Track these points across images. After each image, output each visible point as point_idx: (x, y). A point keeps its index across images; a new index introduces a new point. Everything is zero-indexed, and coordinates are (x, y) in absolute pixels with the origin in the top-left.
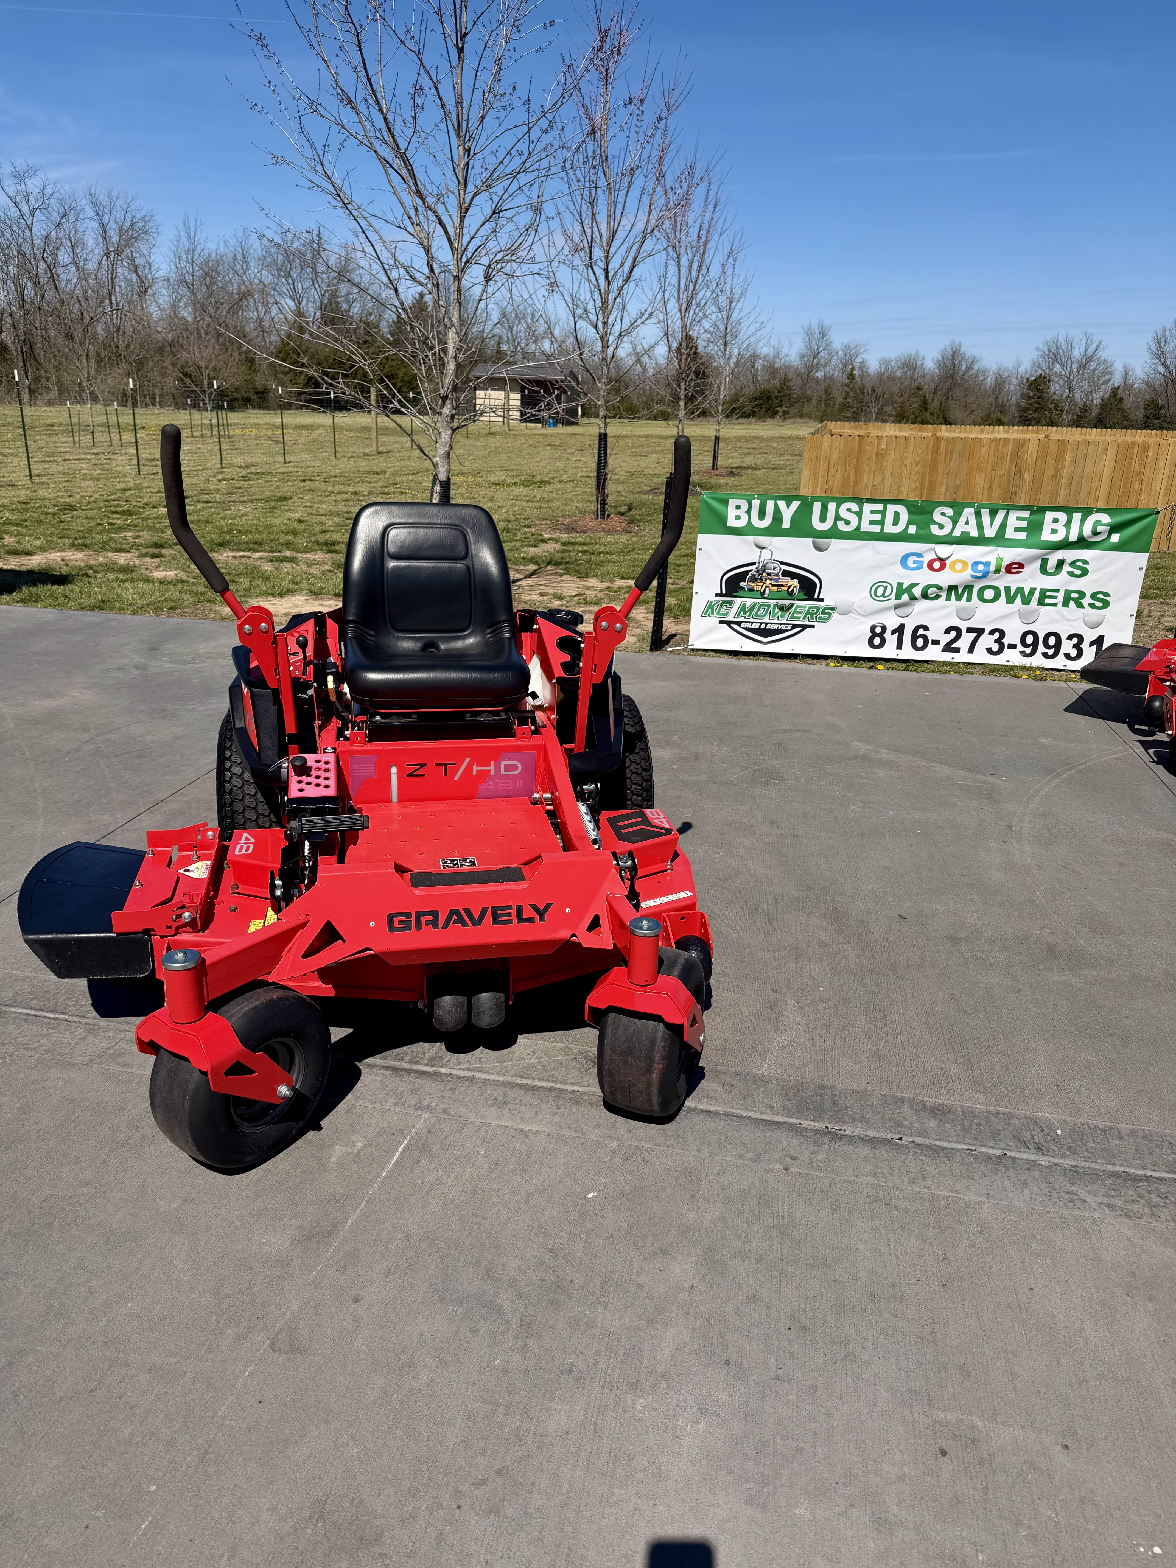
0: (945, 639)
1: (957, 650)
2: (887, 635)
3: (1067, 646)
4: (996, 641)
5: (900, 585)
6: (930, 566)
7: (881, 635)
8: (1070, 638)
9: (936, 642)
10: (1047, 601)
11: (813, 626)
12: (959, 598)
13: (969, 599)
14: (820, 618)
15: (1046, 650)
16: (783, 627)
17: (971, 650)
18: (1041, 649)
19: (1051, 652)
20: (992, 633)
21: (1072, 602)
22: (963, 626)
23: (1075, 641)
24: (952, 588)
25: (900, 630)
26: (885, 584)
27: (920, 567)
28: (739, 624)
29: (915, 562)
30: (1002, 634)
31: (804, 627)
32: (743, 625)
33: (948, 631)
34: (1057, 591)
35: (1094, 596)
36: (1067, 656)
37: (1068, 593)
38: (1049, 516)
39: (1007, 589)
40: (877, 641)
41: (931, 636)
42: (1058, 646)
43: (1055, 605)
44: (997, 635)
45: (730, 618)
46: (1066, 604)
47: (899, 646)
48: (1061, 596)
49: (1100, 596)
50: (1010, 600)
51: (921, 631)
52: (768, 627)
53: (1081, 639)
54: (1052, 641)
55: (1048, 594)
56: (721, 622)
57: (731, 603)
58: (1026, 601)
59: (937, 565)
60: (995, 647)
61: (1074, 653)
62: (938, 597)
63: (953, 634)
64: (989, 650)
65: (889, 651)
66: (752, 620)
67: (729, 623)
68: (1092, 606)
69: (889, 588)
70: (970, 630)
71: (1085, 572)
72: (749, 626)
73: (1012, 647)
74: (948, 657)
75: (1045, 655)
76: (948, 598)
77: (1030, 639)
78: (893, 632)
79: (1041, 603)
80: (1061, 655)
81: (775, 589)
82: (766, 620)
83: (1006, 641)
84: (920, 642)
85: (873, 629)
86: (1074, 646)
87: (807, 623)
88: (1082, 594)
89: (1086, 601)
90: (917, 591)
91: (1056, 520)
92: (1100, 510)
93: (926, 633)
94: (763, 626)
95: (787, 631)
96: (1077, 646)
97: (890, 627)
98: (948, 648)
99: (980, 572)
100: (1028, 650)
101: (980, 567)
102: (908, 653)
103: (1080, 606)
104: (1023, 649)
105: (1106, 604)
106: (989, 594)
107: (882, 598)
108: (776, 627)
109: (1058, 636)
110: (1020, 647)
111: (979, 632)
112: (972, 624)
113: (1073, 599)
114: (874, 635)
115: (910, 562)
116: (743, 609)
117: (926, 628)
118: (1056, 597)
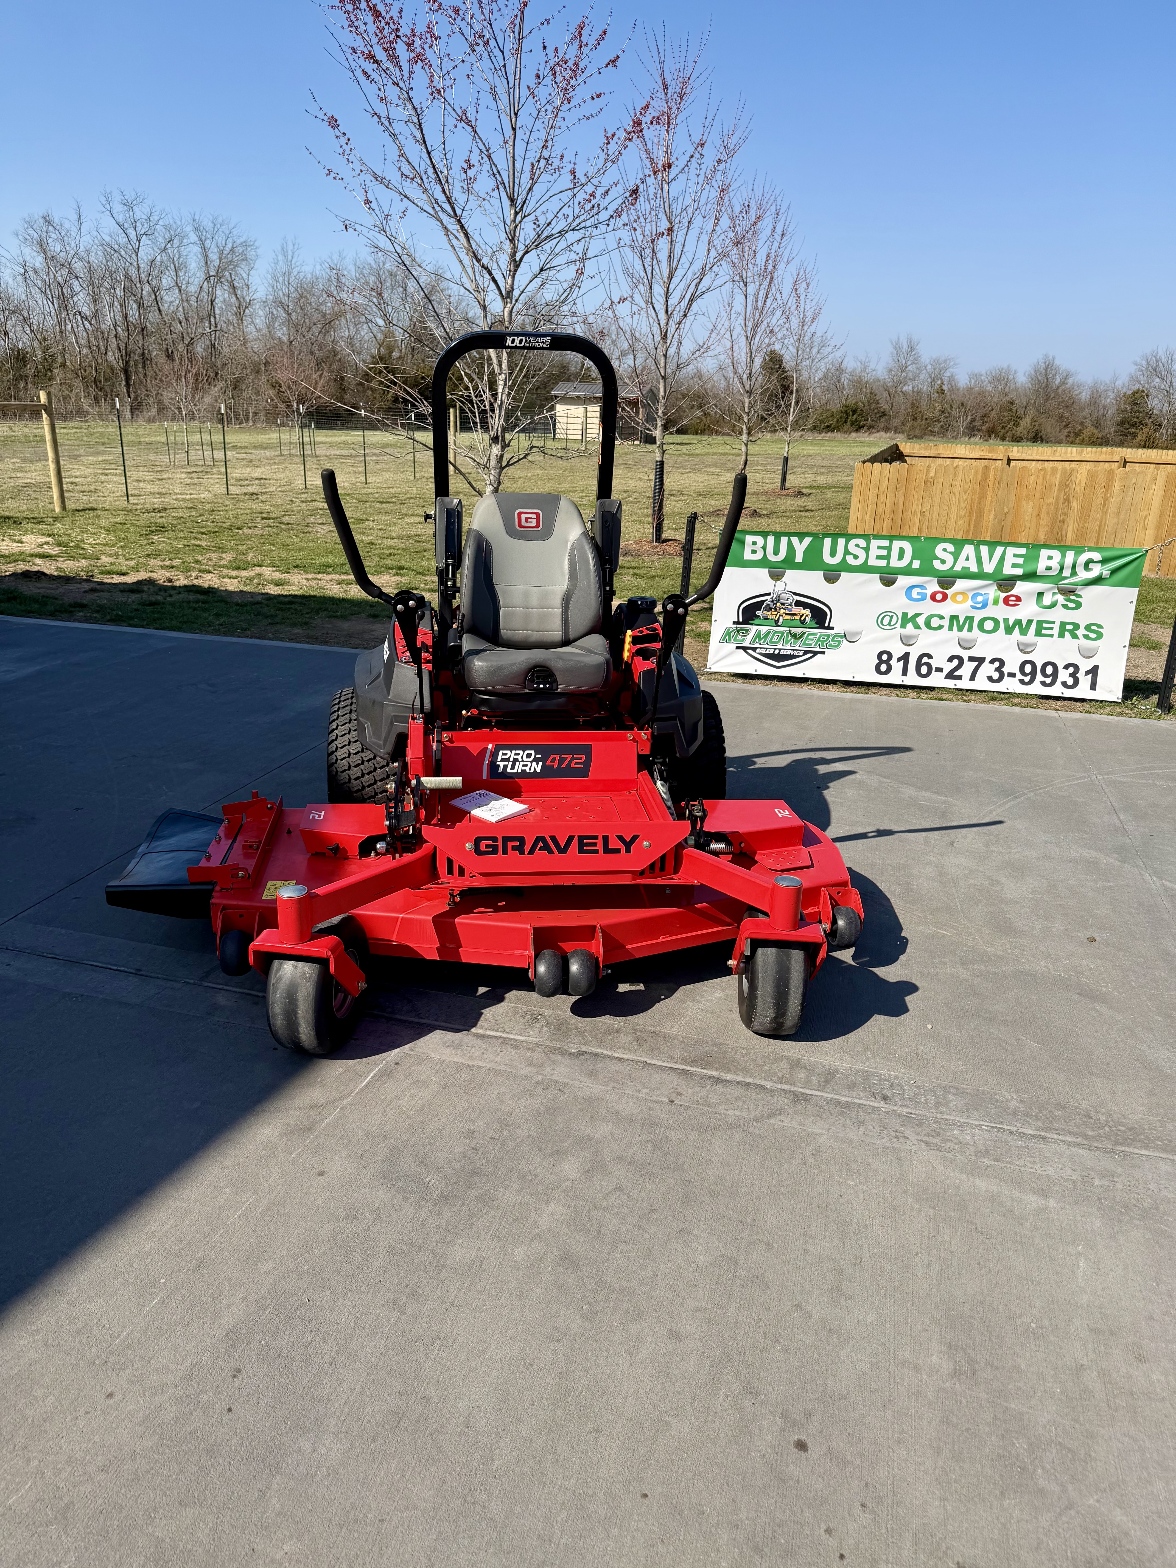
0: (948, 667)
1: (960, 678)
2: (893, 662)
3: (1064, 675)
4: (996, 670)
5: (905, 615)
6: (933, 597)
7: (887, 662)
8: (1066, 667)
9: (939, 670)
10: (1044, 632)
11: (823, 653)
12: (960, 629)
13: (970, 630)
14: (830, 645)
15: (1043, 679)
16: (796, 653)
17: (972, 678)
18: (1039, 677)
19: (1048, 681)
20: (992, 661)
21: (1067, 633)
22: (965, 654)
23: (1071, 670)
24: (954, 618)
25: (905, 657)
26: (891, 614)
27: (923, 598)
28: (754, 649)
29: (918, 594)
30: (1002, 663)
31: (816, 653)
32: (758, 651)
33: (951, 659)
34: (1054, 622)
35: (1088, 628)
36: (1064, 684)
37: (1063, 625)
38: (1044, 553)
39: (1006, 620)
40: (883, 667)
41: (934, 664)
42: (1055, 674)
43: (1052, 636)
44: (997, 664)
45: (746, 644)
46: (1061, 635)
47: (905, 673)
48: (1056, 627)
49: (1093, 628)
50: (1009, 630)
51: (925, 660)
52: (782, 652)
53: (1076, 668)
54: (1049, 670)
55: (1044, 625)
56: (738, 648)
57: (747, 630)
58: (1024, 632)
59: (939, 597)
60: (996, 676)
61: (1070, 681)
62: (940, 627)
63: (956, 662)
64: (990, 678)
65: (895, 677)
66: (766, 646)
67: (745, 649)
68: (1086, 637)
69: (895, 617)
70: (971, 659)
71: (1079, 605)
72: (763, 651)
73: (1012, 675)
74: (951, 684)
75: (1043, 683)
76: (951, 628)
77: (1028, 668)
78: (899, 660)
79: (1038, 633)
80: (1058, 683)
81: (789, 617)
82: (780, 646)
83: (1006, 670)
84: (924, 670)
85: (880, 656)
86: (1071, 675)
87: (818, 649)
88: (1077, 626)
89: (1081, 632)
90: (921, 621)
91: (1050, 558)
92: (1091, 549)
93: (930, 661)
94: (777, 652)
95: (799, 656)
96: (1073, 675)
97: (896, 655)
98: (950, 676)
99: (979, 603)
100: (1027, 679)
101: (980, 599)
102: (912, 679)
103: (1075, 636)
104: (1022, 677)
105: (1100, 636)
106: (989, 625)
107: (888, 627)
108: (789, 652)
109: (1054, 665)
110: (1019, 676)
111: (980, 661)
112: (973, 653)
113: (1069, 630)
114: (881, 662)
115: (915, 593)
116: (758, 636)
117: (930, 657)
118: (1052, 629)
